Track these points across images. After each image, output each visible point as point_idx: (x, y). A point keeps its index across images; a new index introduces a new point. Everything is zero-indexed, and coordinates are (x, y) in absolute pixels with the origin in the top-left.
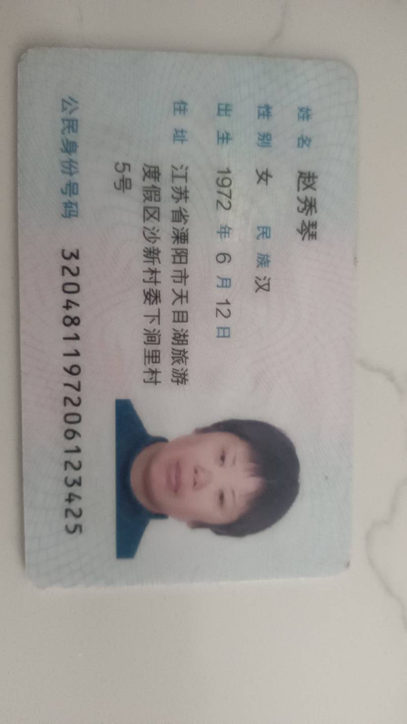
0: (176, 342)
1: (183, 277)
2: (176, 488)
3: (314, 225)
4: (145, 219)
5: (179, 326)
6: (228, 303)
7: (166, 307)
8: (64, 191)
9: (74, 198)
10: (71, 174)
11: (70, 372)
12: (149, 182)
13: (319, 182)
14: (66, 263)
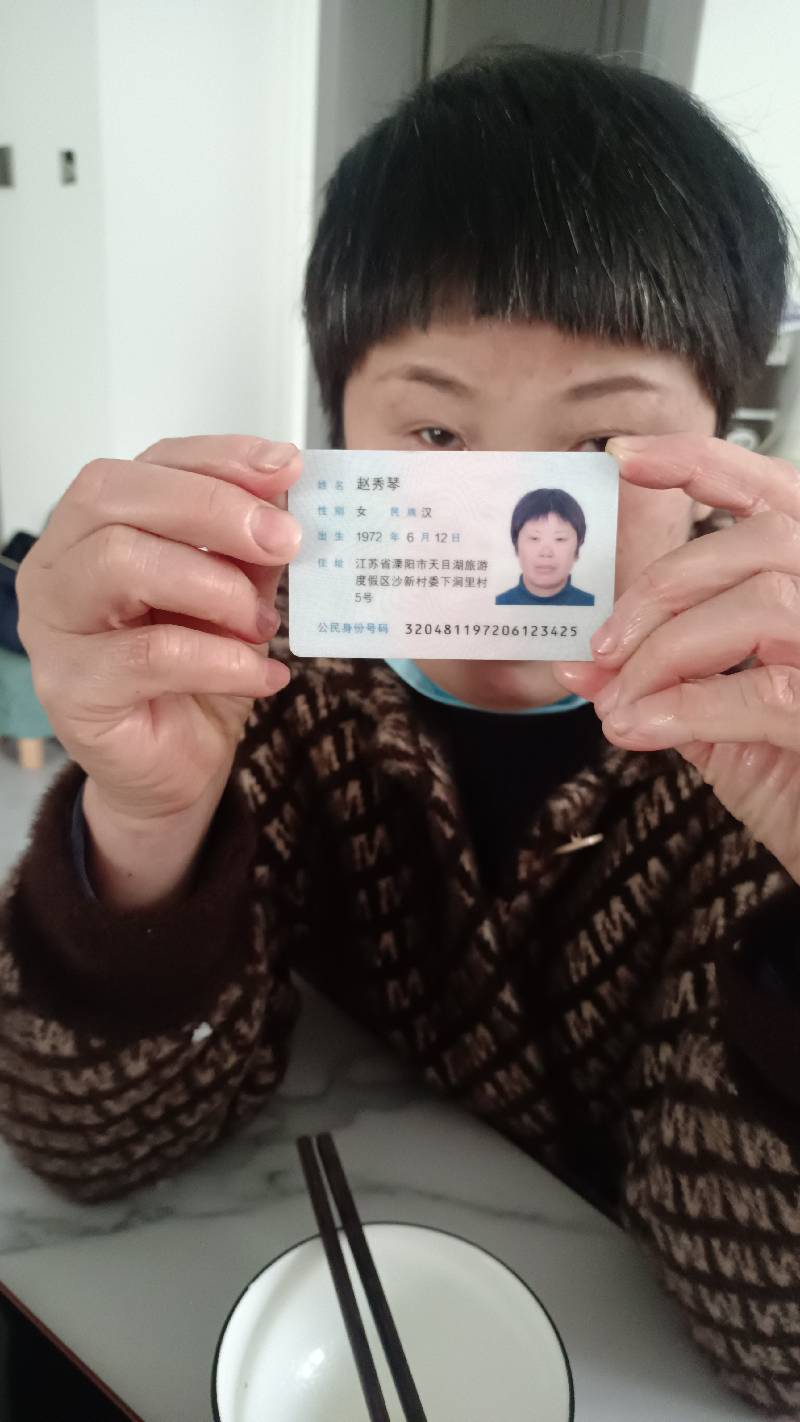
0: (461, 567)
1: (422, 562)
2: (552, 569)
3: (390, 479)
4: (388, 584)
5: (452, 565)
6: (438, 535)
7: (439, 573)
8: (372, 631)
9: (377, 626)
10: (363, 628)
11: (478, 631)
12: (366, 582)
13: (364, 476)
14: (414, 632)
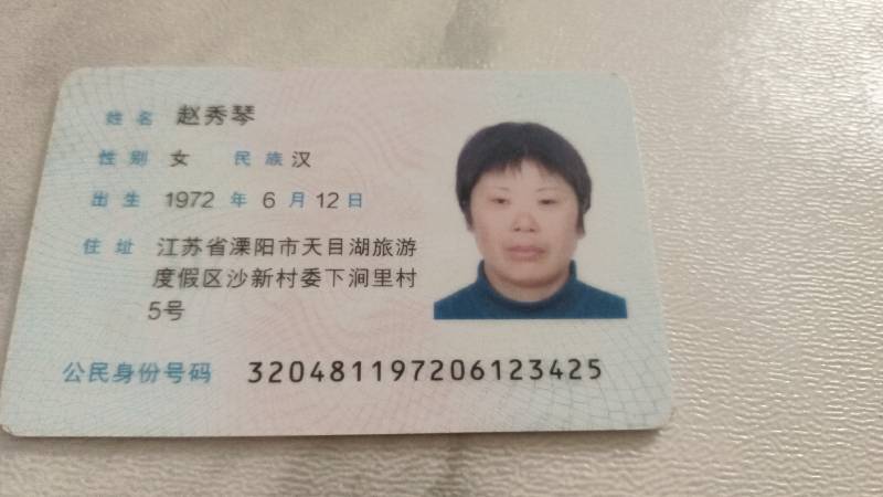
0: (365, 252)
1: (289, 244)
2: (539, 252)
3: (237, 108)
4: (218, 286)
6: (322, 196)
7: (323, 262)
8: (176, 379)
9: (187, 368)
11: (400, 373)
12: (175, 281)
13: (190, 102)
14: (265, 378)
